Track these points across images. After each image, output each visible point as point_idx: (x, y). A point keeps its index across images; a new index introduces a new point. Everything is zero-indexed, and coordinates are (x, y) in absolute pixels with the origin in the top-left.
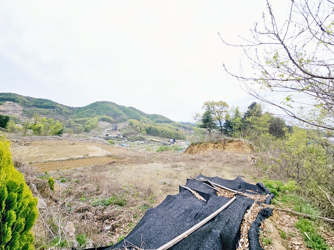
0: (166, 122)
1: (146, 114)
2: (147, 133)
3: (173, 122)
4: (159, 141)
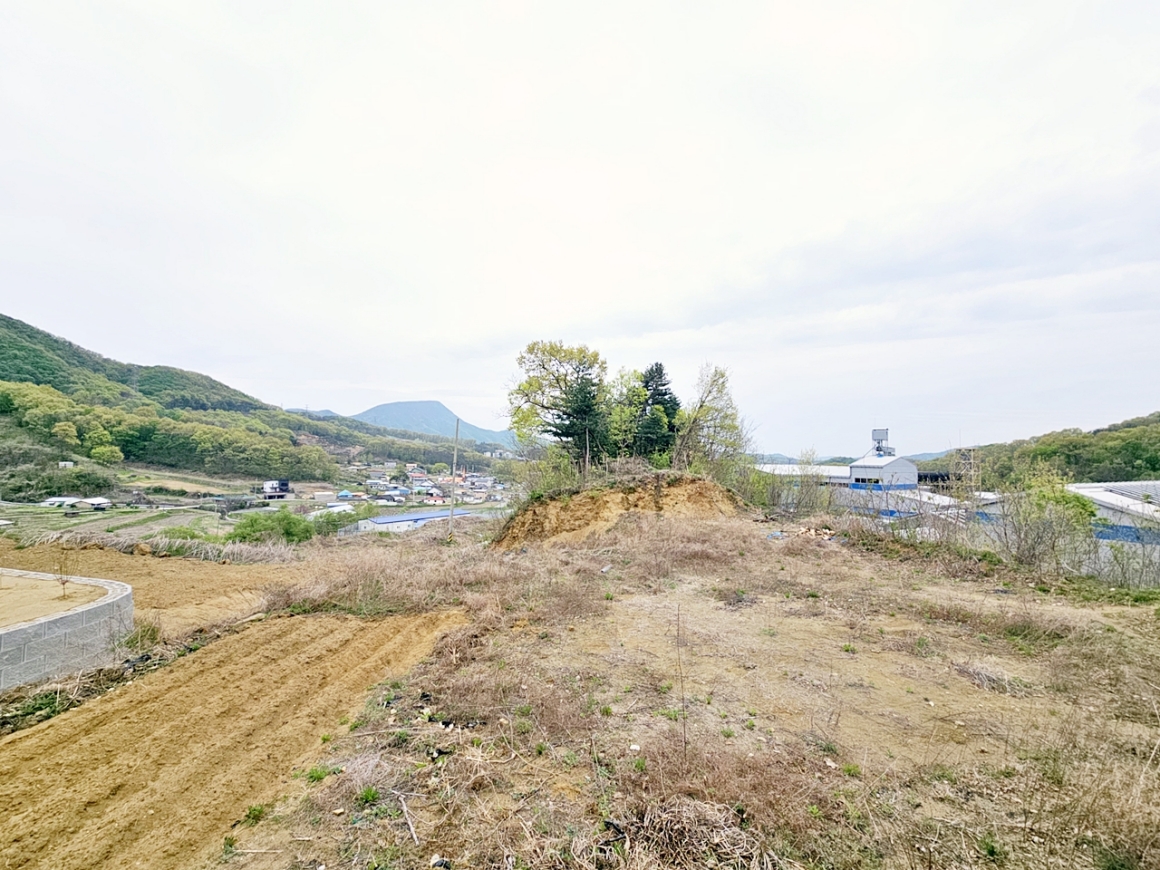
0: (230, 406)
2: (128, 454)
3: (263, 407)
4: (203, 490)
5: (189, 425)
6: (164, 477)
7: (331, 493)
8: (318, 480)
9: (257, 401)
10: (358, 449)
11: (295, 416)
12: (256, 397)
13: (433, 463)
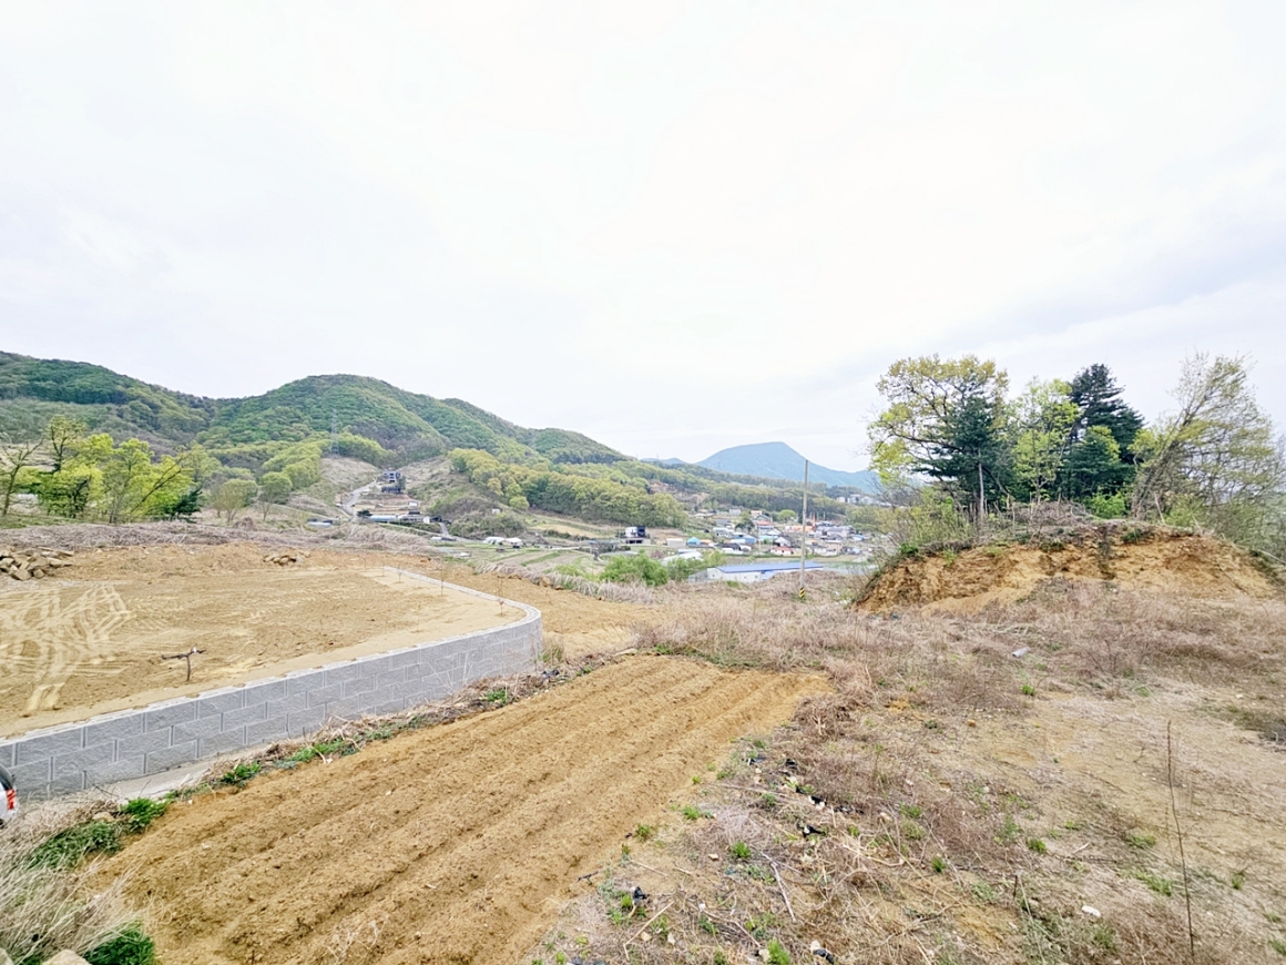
0: (597, 459)
1: (516, 427)
2: (531, 502)
3: (623, 459)
4: (582, 534)
5: (570, 477)
6: (554, 522)
7: (681, 539)
8: (669, 526)
9: (618, 453)
10: (704, 495)
11: (648, 465)
12: (617, 449)
13: (778, 510)
